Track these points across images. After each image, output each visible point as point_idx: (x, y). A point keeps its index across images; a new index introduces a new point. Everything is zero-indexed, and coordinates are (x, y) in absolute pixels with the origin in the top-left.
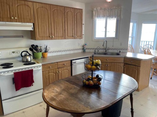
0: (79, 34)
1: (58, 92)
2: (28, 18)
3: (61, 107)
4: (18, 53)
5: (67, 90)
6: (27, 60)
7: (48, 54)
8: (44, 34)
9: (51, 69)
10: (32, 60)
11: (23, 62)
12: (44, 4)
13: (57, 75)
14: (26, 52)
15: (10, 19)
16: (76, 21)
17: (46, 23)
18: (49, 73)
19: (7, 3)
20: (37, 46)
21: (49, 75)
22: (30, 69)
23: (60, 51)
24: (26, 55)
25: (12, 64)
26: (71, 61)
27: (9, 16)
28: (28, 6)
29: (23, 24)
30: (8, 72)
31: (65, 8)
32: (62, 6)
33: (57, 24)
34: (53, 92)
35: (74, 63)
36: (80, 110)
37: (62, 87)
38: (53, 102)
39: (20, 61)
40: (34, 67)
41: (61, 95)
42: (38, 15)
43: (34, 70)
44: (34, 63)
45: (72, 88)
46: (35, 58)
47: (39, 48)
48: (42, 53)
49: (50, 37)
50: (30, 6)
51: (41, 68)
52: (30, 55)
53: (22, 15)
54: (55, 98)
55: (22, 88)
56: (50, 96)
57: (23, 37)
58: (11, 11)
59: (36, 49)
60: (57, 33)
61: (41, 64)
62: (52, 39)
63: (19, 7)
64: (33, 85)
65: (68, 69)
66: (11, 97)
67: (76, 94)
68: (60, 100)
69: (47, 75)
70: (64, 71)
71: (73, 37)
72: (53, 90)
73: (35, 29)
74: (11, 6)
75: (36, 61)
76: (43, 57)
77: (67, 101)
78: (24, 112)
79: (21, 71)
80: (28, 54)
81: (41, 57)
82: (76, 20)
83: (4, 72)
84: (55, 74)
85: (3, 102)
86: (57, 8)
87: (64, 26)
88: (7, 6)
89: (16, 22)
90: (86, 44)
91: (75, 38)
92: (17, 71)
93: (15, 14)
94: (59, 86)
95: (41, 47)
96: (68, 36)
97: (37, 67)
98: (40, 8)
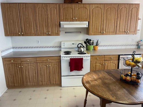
0: (133, 29)
1: (94, 79)
2: (85, 17)
3: (92, 89)
4: (76, 45)
5: (103, 79)
6: (81, 50)
7: (98, 47)
8: (96, 30)
9: (98, 60)
10: (85, 51)
11: (78, 52)
12: (99, 4)
13: (103, 66)
14: (81, 45)
15: (72, 20)
16: (130, 17)
17: (99, 21)
18: (96, 63)
19: (71, 8)
20: (90, 40)
21: (96, 65)
22: (81, 57)
23: (115, 46)
24: (81, 47)
25: (71, 52)
26: (119, 56)
27: (72, 17)
28: (86, 8)
29: (81, 22)
30: (67, 57)
31: (119, 5)
32: (116, 4)
33: (109, 21)
34: (90, 78)
35: (121, 58)
36: (105, 97)
37: (100, 76)
38: (87, 84)
39: (77, 51)
40: (85, 56)
41: (96, 81)
42: (93, 15)
43: (83, 58)
44: (86, 54)
45: (108, 79)
46: (87, 49)
47: (92, 42)
48: (94, 46)
49: (101, 33)
50: (87, 8)
51: (89, 58)
52: (83, 46)
53: (81, 16)
54: (90, 82)
55: (74, 71)
56: (87, 80)
57: (81, 32)
58: (73, 13)
59: (89, 42)
60: (108, 29)
61: (89, 55)
62: (103, 34)
63: (79, 10)
64: (82, 70)
65: (115, 63)
66: (67, 75)
67: (109, 84)
68: (93, 85)
69: (94, 65)
70: (110, 64)
71: (126, 32)
72: (92, 76)
73: (89, 26)
74: (74, 10)
75: (87, 52)
76: (94, 49)
77: (98, 87)
78: (74, 89)
79: (75, 58)
80: (82, 46)
81: (93, 50)
82: (130, 15)
83: (65, 57)
84: (101, 65)
85: (62, 77)
86: (111, 6)
87: (116, 23)
88: (71, 10)
89: (76, 21)
90: (141, 41)
91: (127, 33)
92: (72, 58)
93: (76, 16)
94: (98, 74)
95: (93, 41)
96: (120, 31)
97: (87, 56)
98: (95, 9)
